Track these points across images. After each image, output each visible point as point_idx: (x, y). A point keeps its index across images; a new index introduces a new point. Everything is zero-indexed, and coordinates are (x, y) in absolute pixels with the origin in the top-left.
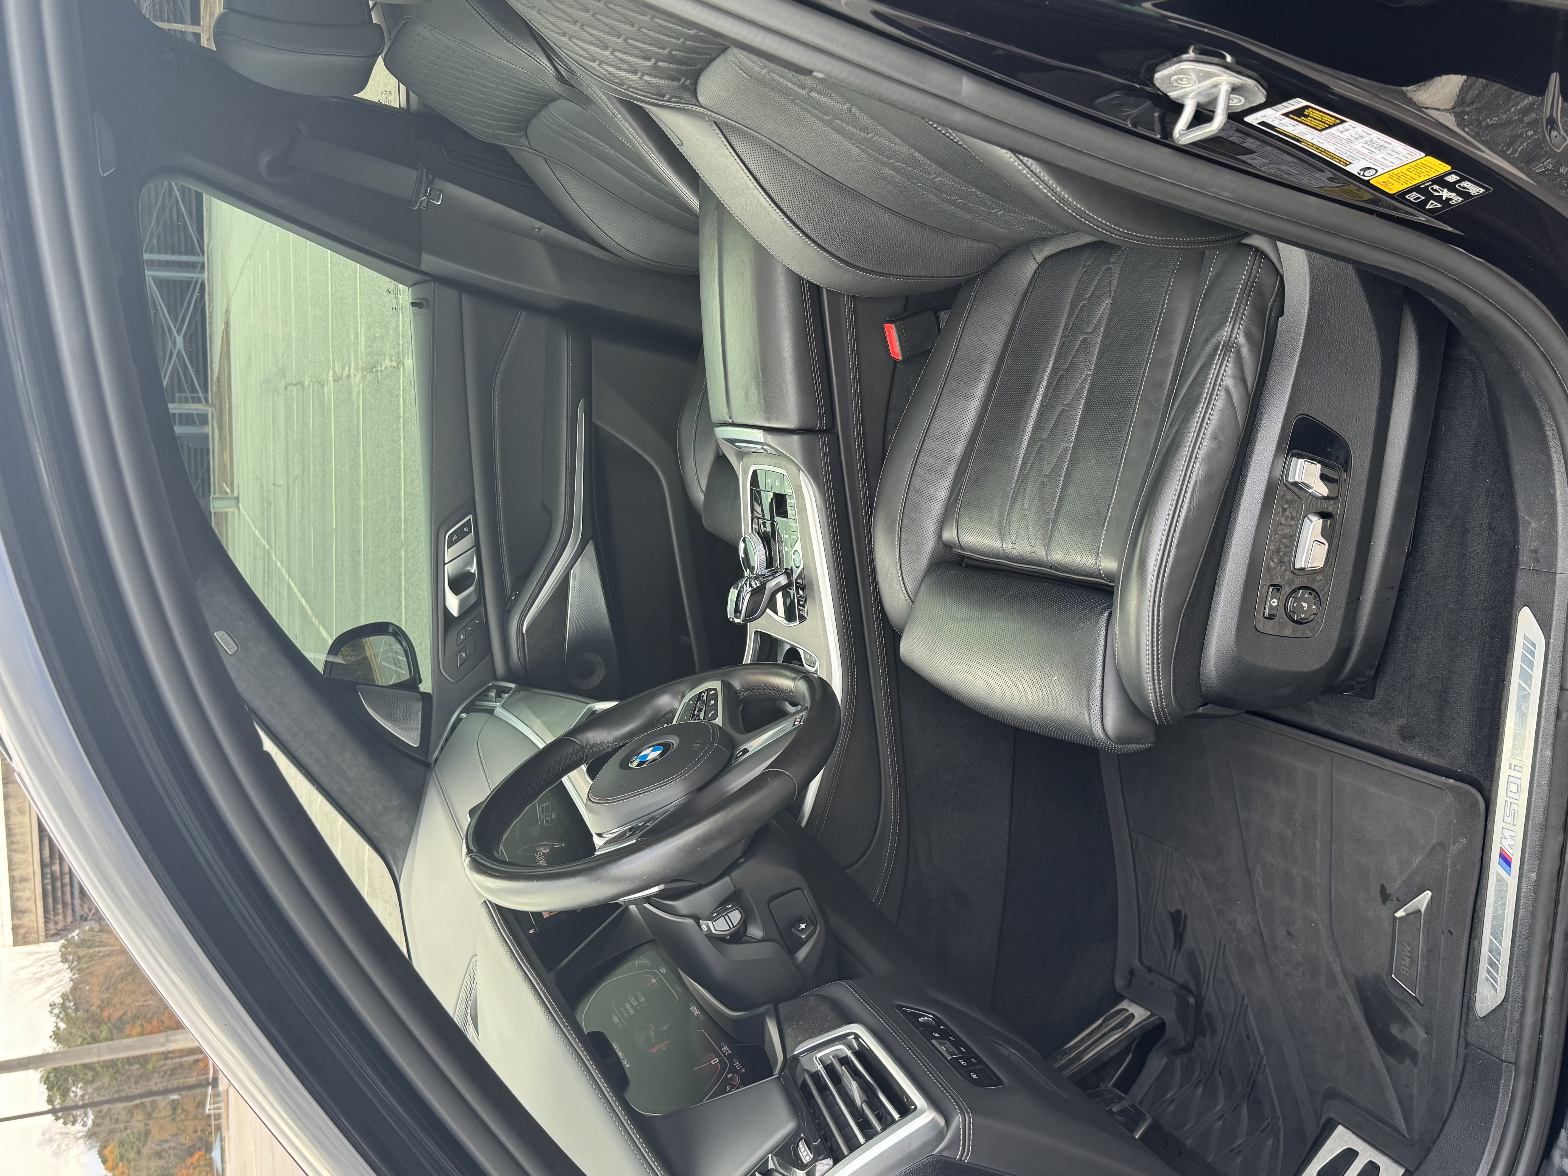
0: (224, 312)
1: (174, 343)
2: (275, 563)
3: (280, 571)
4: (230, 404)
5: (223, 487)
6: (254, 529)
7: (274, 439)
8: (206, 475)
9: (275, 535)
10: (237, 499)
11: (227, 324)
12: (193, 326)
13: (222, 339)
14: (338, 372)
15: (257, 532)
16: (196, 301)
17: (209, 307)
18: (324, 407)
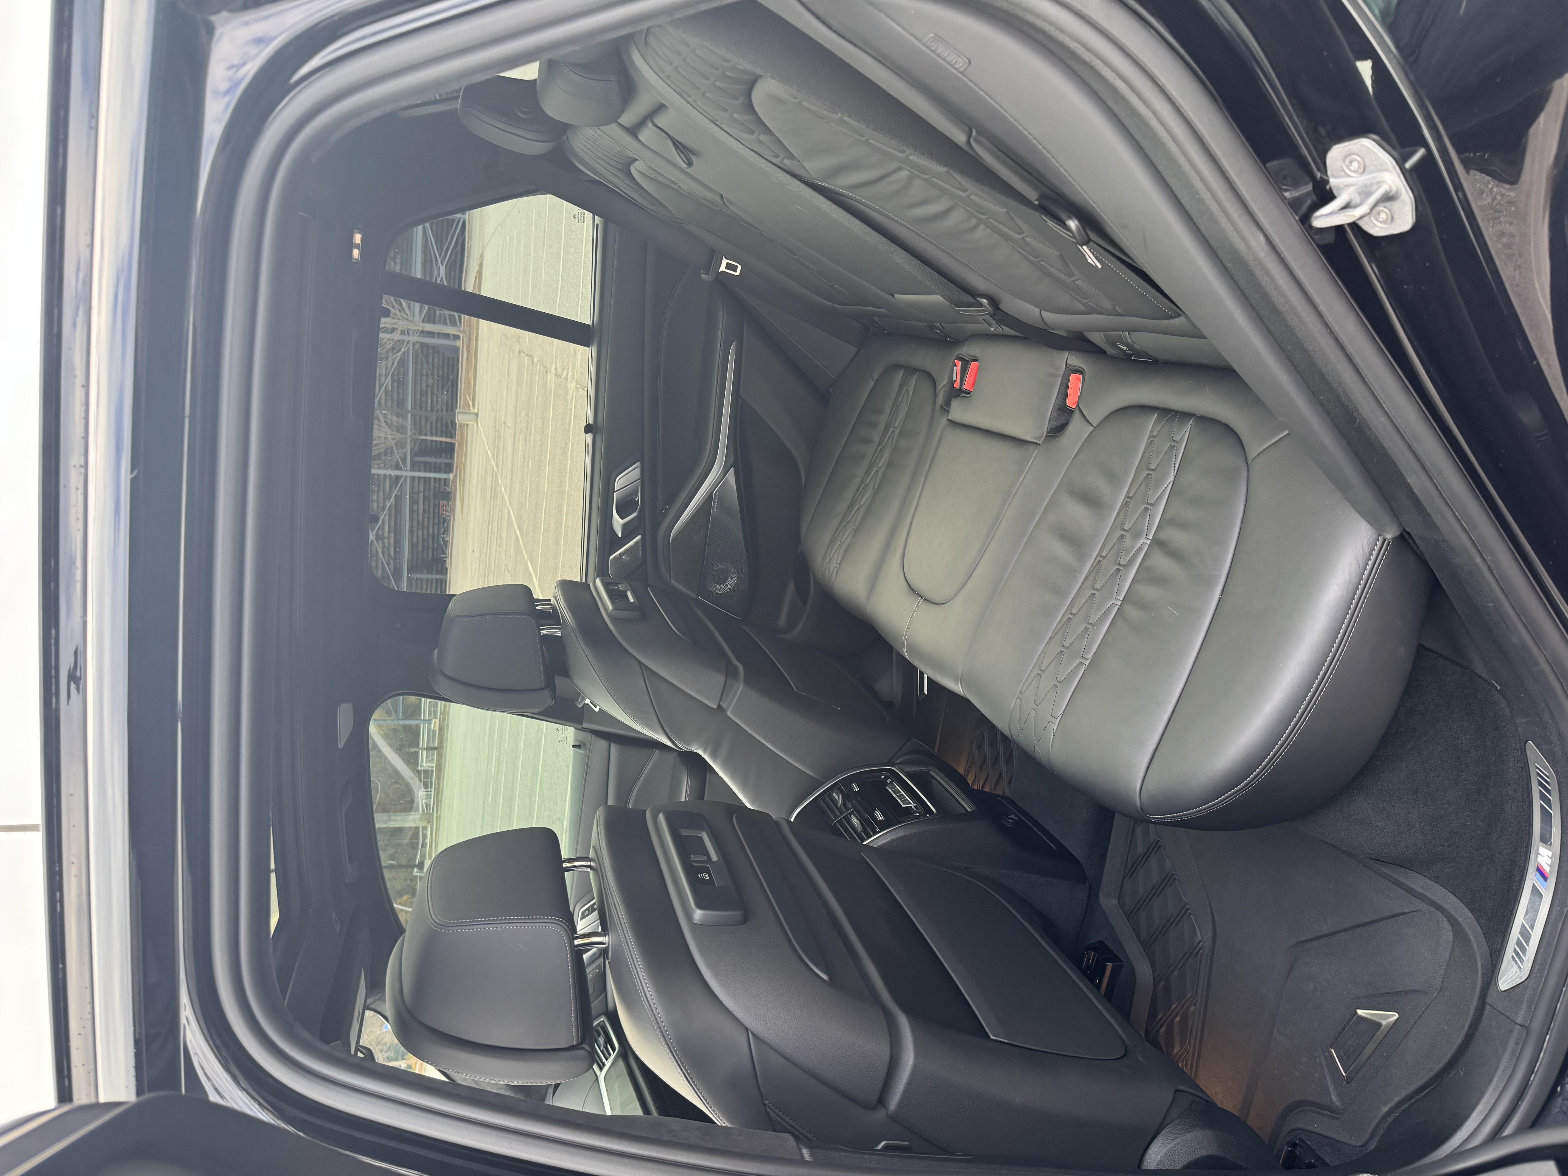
0: (479, 257)
1: (439, 270)
2: (501, 486)
3: (503, 496)
4: (477, 334)
5: (467, 398)
6: (487, 448)
7: (507, 387)
8: (455, 378)
9: (502, 464)
10: (477, 415)
11: (481, 266)
12: (453, 257)
13: (476, 278)
14: (560, 371)
15: (489, 452)
16: (459, 233)
17: (468, 243)
18: (546, 389)
